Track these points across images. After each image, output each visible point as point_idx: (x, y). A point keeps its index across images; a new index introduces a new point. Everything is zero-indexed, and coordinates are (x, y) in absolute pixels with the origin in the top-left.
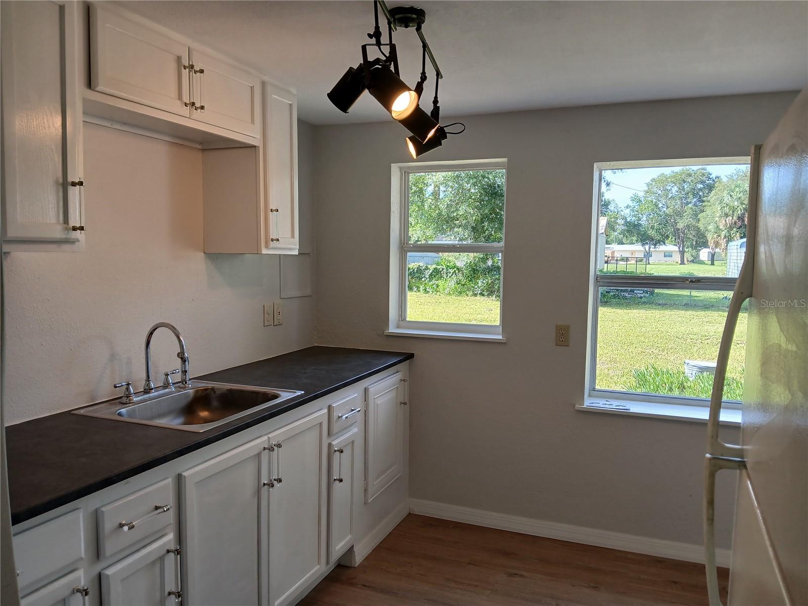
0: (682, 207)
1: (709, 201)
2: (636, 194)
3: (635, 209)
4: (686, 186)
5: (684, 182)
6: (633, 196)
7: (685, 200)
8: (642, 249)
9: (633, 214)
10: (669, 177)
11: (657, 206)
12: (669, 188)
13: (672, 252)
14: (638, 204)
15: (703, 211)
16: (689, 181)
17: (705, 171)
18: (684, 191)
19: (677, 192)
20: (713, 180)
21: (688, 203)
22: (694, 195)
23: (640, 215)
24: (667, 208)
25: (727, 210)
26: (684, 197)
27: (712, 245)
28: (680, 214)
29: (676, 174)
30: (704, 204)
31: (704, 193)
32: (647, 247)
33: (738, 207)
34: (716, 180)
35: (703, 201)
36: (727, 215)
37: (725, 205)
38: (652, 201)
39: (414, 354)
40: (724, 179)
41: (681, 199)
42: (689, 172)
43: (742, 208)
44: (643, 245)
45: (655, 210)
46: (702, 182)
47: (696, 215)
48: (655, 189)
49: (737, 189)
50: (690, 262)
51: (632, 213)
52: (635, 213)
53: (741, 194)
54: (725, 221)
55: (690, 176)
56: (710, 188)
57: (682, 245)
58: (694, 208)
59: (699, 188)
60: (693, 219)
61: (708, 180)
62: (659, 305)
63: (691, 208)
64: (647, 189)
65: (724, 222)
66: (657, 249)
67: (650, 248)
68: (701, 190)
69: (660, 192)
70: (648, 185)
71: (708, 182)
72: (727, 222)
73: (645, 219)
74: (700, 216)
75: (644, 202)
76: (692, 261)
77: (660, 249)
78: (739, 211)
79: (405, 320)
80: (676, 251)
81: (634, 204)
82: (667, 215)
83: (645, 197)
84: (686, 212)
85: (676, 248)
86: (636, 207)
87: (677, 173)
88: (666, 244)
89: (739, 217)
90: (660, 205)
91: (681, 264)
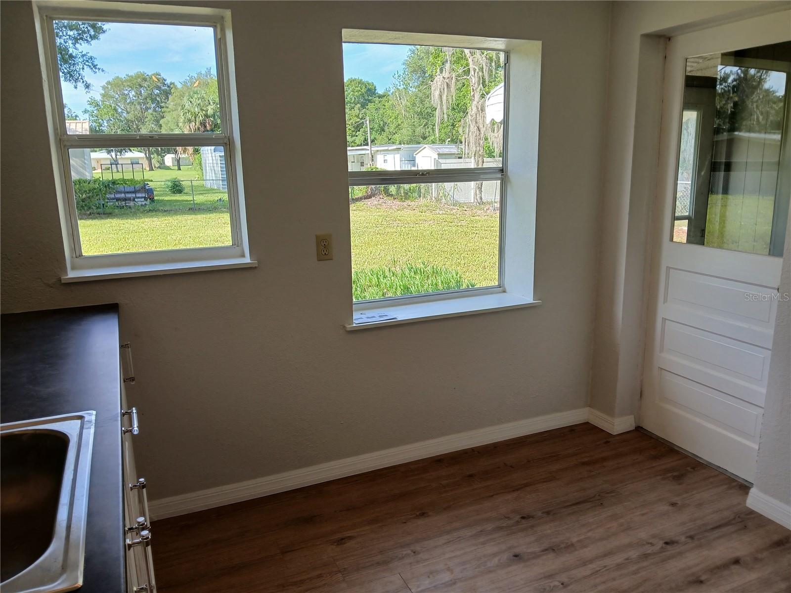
0: (142, 112)
1: (167, 107)
2: (93, 98)
3: (94, 114)
4: (143, 91)
5: (141, 86)
6: (90, 100)
7: (144, 106)
8: (109, 156)
9: (93, 119)
10: (125, 81)
11: (115, 110)
12: (126, 92)
13: (138, 158)
14: (96, 108)
15: (163, 117)
16: (146, 86)
17: (159, 77)
18: (141, 96)
19: (135, 97)
20: (168, 87)
21: (147, 109)
22: (153, 100)
23: (100, 120)
24: (128, 113)
25: (189, 116)
26: (142, 103)
27: (180, 150)
28: (141, 120)
29: (130, 78)
30: (163, 110)
31: (161, 99)
32: (113, 154)
33: (199, 113)
34: (172, 86)
35: (162, 107)
36: (190, 121)
37: (187, 111)
38: (111, 106)
39: (117, 304)
40: (179, 86)
41: (139, 103)
42: (144, 77)
43: (203, 115)
44: (109, 152)
45: (115, 115)
46: (159, 88)
47: (158, 121)
48: (112, 93)
49: (196, 96)
50: (157, 168)
51: (91, 118)
52: (95, 118)
53: (200, 100)
54: (190, 126)
55: (146, 81)
56: (167, 94)
57: (147, 152)
58: (154, 113)
59: (156, 93)
60: (156, 125)
61: (163, 86)
62: (165, 211)
63: (152, 114)
64: (103, 92)
65: (188, 127)
66: (123, 157)
67: (116, 155)
68: (158, 95)
69: (117, 96)
70: (104, 88)
71: (164, 88)
72: (191, 127)
73: (106, 124)
74: (161, 122)
75: (102, 107)
76: (159, 167)
77: (126, 156)
78: (201, 117)
79: (81, 255)
80: (143, 158)
81: (92, 109)
82: (128, 121)
83: (103, 101)
84: (146, 117)
85: (142, 155)
86: (95, 112)
87: (132, 77)
88: (133, 151)
89: (201, 123)
90: (120, 110)
91: (149, 170)
